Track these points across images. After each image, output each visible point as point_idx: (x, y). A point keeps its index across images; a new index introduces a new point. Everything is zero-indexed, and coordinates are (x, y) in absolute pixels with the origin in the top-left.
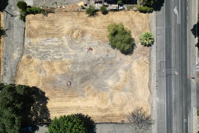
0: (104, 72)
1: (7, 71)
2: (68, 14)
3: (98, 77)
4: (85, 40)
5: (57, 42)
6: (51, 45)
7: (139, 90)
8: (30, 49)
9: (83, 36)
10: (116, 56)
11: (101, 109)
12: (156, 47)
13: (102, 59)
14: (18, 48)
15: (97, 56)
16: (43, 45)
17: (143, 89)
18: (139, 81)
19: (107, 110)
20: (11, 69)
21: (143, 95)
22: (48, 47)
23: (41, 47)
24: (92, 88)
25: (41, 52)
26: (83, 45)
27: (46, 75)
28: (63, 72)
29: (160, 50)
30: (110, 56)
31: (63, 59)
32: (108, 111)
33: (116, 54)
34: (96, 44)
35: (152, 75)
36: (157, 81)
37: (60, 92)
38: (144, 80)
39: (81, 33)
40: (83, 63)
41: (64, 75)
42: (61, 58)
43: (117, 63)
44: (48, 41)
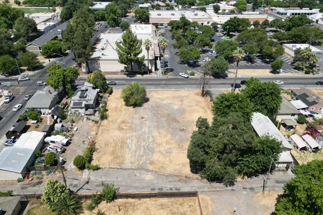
0: (166, 110)
1: (172, 186)
3: (172, 113)
4: (133, 122)
5: (132, 140)
6: (135, 145)
8: (139, 163)
9: (127, 122)
10: (150, 105)
13: (153, 112)
14: (138, 175)
15: (150, 114)
19: (203, 109)
20: (170, 181)
21: (185, 93)
22: (138, 147)
25: (144, 152)
26: (138, 123)
30: (150, 108)
34: (137, 115)
39: (124, 123)
43: (157, 104)
44: (130, 147)
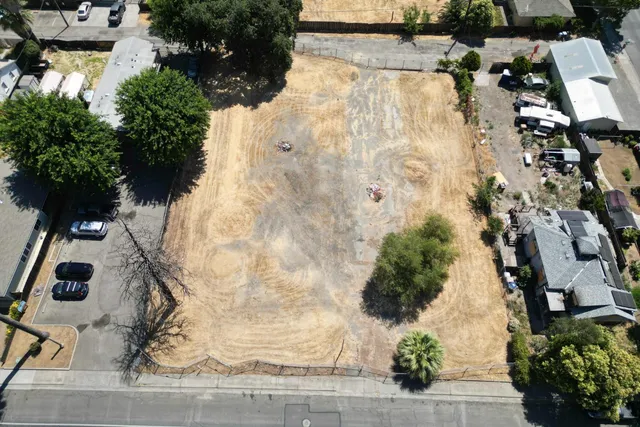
0: (312, 228)
1: (325, 43)
2: (469, 151)
3: (298, 213)
4: (401, 185)
5: (393, 127)
6: (385, 115)
7: (247, 332)
8: (374, 78)
9: (413, 182)
10: (359, 263)
11: (208, 219)
12: (392, 400)
13: (349, 223)
14: (374, 60)
15: (358, 213)
16: (383, 100)
17: (250, 346)
18: (276, 332)
19: (202, 232)
20: (327, 49)
21: (228, 343)
22: (379, 110)
23: (379, 97)
24: (269, 199)
25: (366, 97)
26: (387, 181)
27: (311, 105)
28: (316, 137)
29: (381, 415)
30: (359, 247)
31: (348, 138)
32: (199, 235)
33: (365, 263)
34: (392, 212)
35: (294, 380)
36: (270, 396)
37: (267, 129)
38: (279, 349)
39: (421, 177)
40: (337, 179)
41: (310, 138)
42: (352, 134)
43: (337, 265)
44: (394, 110)
